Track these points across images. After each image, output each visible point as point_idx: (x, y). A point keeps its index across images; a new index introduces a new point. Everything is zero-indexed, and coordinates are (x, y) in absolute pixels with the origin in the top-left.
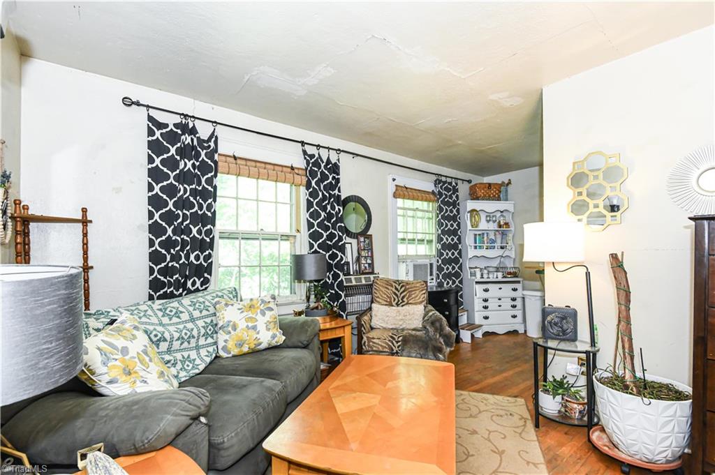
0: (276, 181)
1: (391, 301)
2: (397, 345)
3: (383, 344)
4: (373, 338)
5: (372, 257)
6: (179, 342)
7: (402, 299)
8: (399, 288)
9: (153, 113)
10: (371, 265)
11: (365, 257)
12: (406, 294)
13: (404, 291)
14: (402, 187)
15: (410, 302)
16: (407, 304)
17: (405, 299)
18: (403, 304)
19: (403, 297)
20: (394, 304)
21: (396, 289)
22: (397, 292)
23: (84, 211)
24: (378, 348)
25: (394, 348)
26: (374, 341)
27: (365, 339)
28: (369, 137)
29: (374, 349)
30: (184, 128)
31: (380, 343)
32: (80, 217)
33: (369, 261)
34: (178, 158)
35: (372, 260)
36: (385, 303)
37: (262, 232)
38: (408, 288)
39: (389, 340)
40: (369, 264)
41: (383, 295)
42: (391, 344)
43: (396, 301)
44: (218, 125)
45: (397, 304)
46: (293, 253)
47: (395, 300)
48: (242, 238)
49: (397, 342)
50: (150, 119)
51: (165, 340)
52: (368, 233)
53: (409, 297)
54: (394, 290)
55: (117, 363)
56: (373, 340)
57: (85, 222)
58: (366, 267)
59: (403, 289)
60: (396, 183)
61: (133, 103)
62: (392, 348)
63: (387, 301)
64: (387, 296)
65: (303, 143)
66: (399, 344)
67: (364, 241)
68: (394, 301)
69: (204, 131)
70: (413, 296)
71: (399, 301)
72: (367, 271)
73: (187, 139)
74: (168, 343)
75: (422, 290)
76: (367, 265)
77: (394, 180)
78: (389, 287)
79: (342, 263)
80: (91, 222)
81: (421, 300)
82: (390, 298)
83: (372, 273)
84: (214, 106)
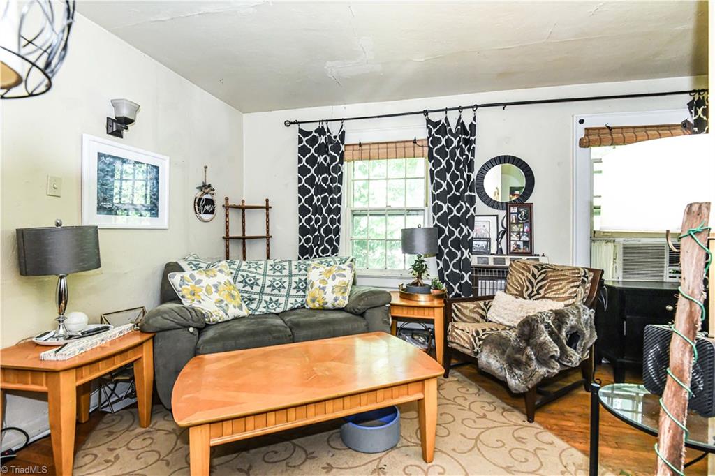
0: (405, 157)
1: (522, 291)
2: (479, 343)
3: (465, 338)
4: (457, 328)
5: (530, 233)
6: (270, 289)
7: (537, 291)
8: (537, 274)
9: (303, 127)
10: (529, 244)
11: (519, 233)
12: (545, 285)
13: (543, 280)
14: (603, 128)
15: (548, 295)
16: (543, 297)
17: (542, 292)
18: (537, 296)
19: (540, 288)
20: (526, 295)
21: (534, 275)
22: (533, 280)
23: (267, 200)
24: (460, 340)
25: (475, 346)
26: (458, 331)
27: (450, 327)
28: (506, 78)
29: (457, 341)
30: (321, 131)
31: (462, 335)
32: (265, 205)
33: (525, 238)
34: (317, 155)
35: (531, 238)
36: (515, 292)
37: (389, 208)
38: (551, 276)
39: (473, 335)
40: (525, 243)
41: (515, 282)
42: (472, 340)
43: (529, 292)
44: (345, 121)
45: (529, 295)
46: (404, 228)
47: (528, 289)
48: (370, 215)
49: (480, 340)
50: (301, 131)
51: (258, 285)
52: (528, 202)
53: (549, 288)
54: (530, 276)
55: (189, 287)
56: (456, 330)
57: (267, 208)
58: (518, 246)
59: (543, 276)
60: (586, 125)
61: (291, 123)
62: (473, 346)
63: (517, 290)
64: (519, 284)
65: (426, 113)
66: (481, 342)
67: (519, 212)
68: (526, 291)
69: (334, 129)
70: (555, 288)
71: (533, 291)
72: (520, 251)
73: (322, 139)
74: (260, 287)
75: (573, 282)
76: (521, 244)
77: (582, 122)
78: (525, 272)
79: (469, 239)
80: (271, 207)
81: (567, 295)
82: (523, 287)
83: (530, 254)
84: (346, 106)
